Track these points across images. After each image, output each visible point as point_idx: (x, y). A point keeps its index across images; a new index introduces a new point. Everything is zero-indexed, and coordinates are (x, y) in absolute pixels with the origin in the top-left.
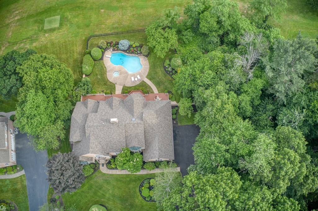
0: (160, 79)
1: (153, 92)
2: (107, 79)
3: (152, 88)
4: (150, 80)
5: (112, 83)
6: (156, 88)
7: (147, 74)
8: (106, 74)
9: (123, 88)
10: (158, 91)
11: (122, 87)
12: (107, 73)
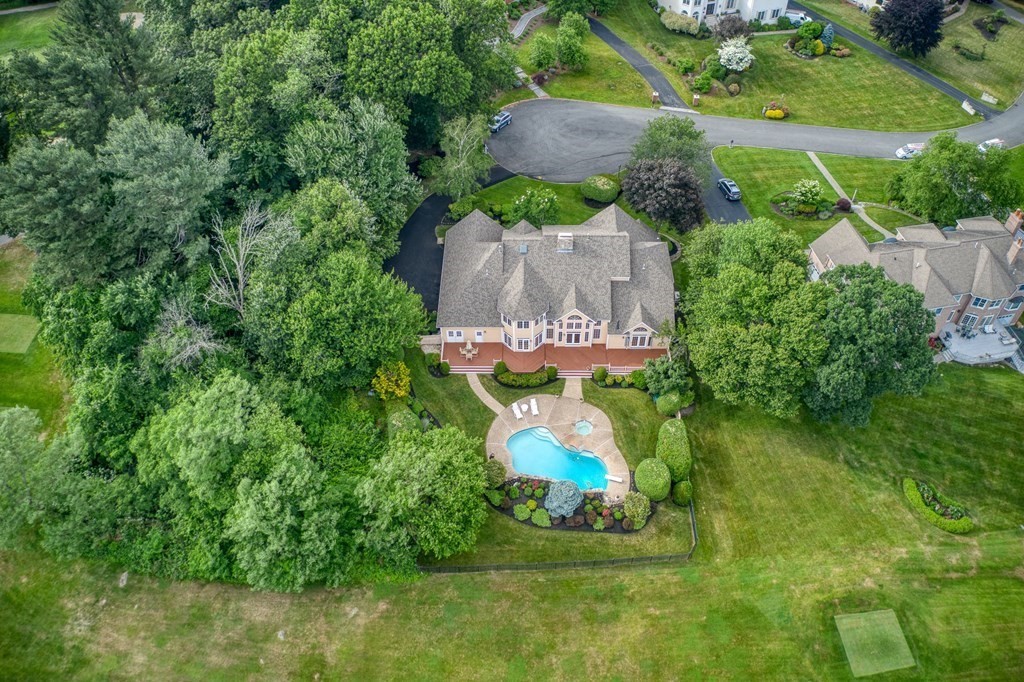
0: (459, 406)
1: (481, 377)
2: (609, 417)
3: (482, 387)
4: (486, 408)
5: (592, 404)
6: (472, 386)
7: (494, 424)
8: (614, 429)
9: (561, 392)
10: (466, 380)
11: (565, 394)
12: (611, 430)
